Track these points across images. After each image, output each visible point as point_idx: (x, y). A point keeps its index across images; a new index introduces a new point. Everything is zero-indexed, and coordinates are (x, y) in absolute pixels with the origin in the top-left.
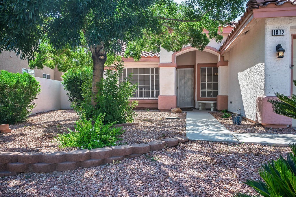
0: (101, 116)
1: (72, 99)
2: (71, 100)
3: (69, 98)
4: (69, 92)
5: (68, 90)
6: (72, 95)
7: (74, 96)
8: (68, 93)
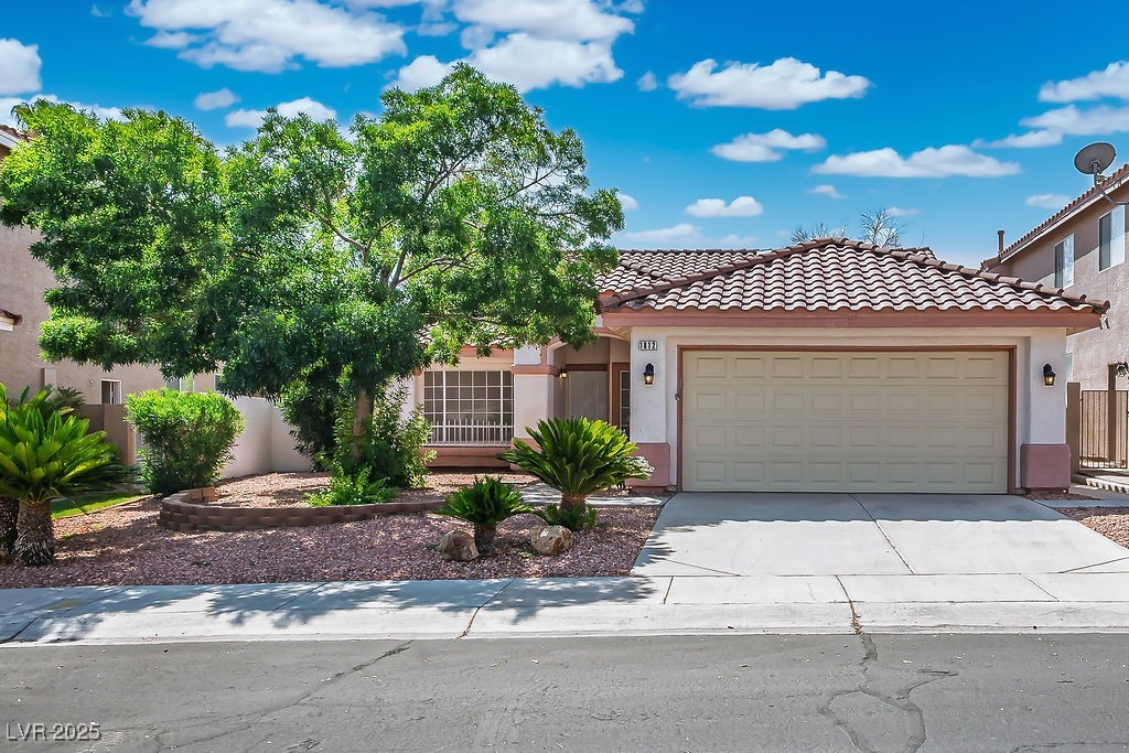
0: (366, 471)
1: (303, 447)
2: (301, 449)
3: (297, 443)
4: (296, 428)
5: (294, 422)
6: (304, 435)
7: (309, 440)
8: (292, 432)
